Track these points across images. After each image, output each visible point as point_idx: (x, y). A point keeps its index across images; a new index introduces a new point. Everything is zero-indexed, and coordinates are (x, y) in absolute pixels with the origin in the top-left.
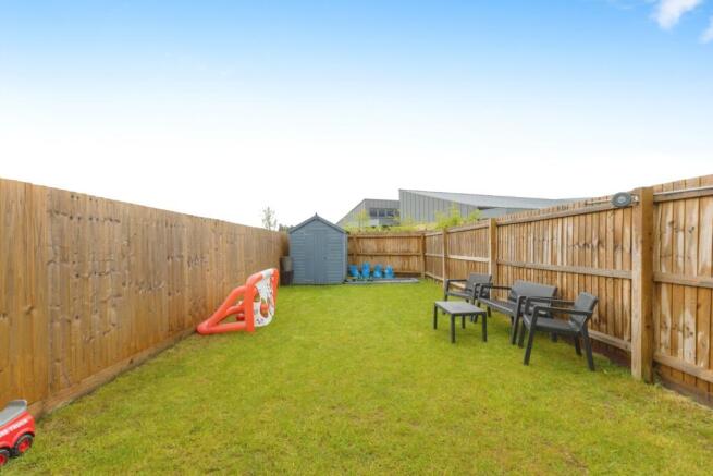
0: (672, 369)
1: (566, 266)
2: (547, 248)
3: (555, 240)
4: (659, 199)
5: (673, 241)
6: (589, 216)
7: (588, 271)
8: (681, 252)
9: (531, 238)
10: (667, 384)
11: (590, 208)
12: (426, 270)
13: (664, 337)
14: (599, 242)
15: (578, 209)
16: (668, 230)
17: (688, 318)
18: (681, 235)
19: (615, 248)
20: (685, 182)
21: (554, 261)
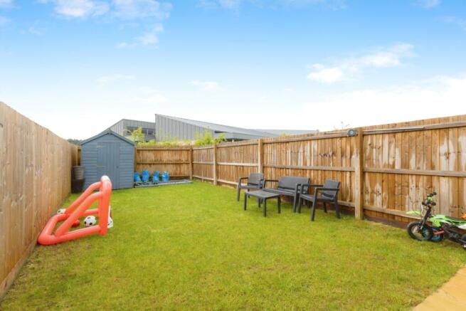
0: (371, 211)
1: (313, 166)
2: (300, 157)
3: (306, 153)
4: (365, 133)
5: (371, 153)
6: (327, 140)
7: (327, 168)
8: (374, 157)
9: (289, 151)
10: (370, 219)
11: (327, 136)
12: (193, 174)
13: (367, 197)
14: (333, 153)
15: (320, 136)
16: (368, 148)
17: (378, 187)
18: (374, 150)
19: (342, 156)
20: (376, 127)
21: (305, 163)
